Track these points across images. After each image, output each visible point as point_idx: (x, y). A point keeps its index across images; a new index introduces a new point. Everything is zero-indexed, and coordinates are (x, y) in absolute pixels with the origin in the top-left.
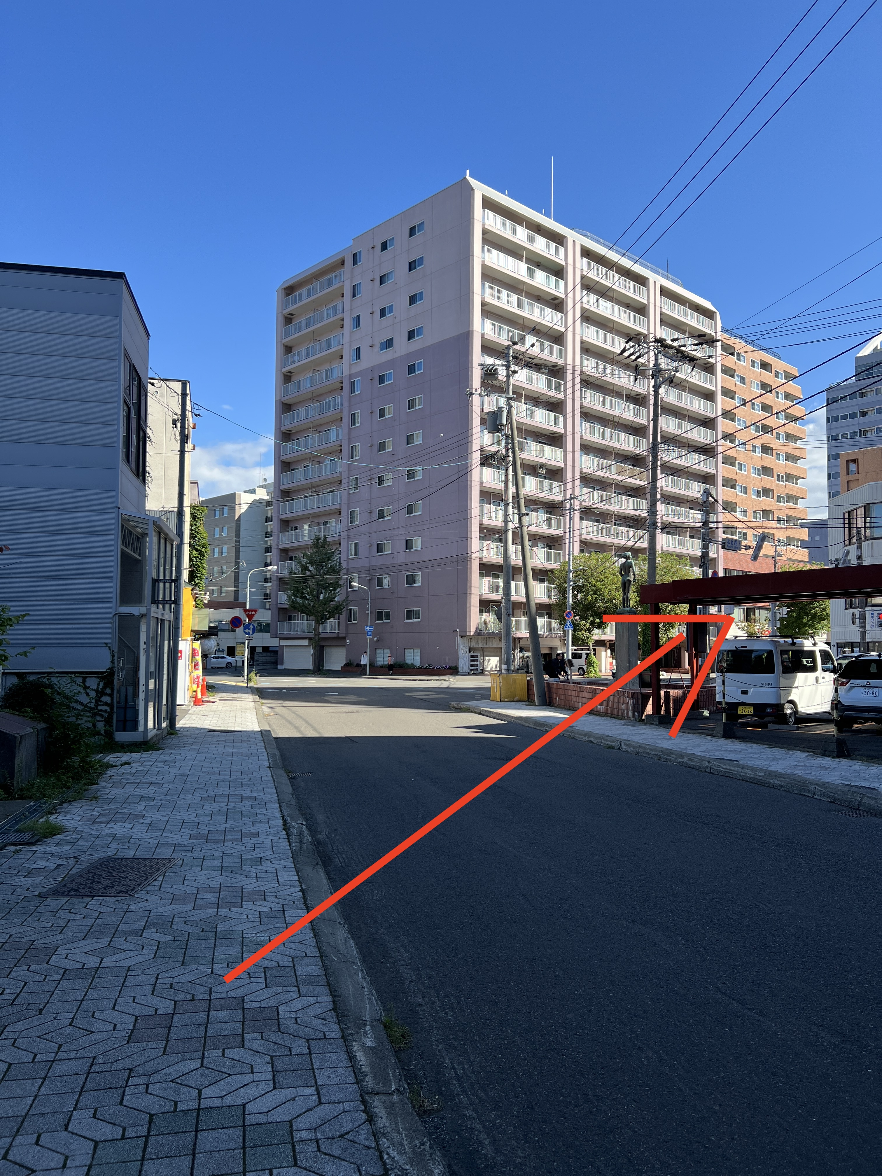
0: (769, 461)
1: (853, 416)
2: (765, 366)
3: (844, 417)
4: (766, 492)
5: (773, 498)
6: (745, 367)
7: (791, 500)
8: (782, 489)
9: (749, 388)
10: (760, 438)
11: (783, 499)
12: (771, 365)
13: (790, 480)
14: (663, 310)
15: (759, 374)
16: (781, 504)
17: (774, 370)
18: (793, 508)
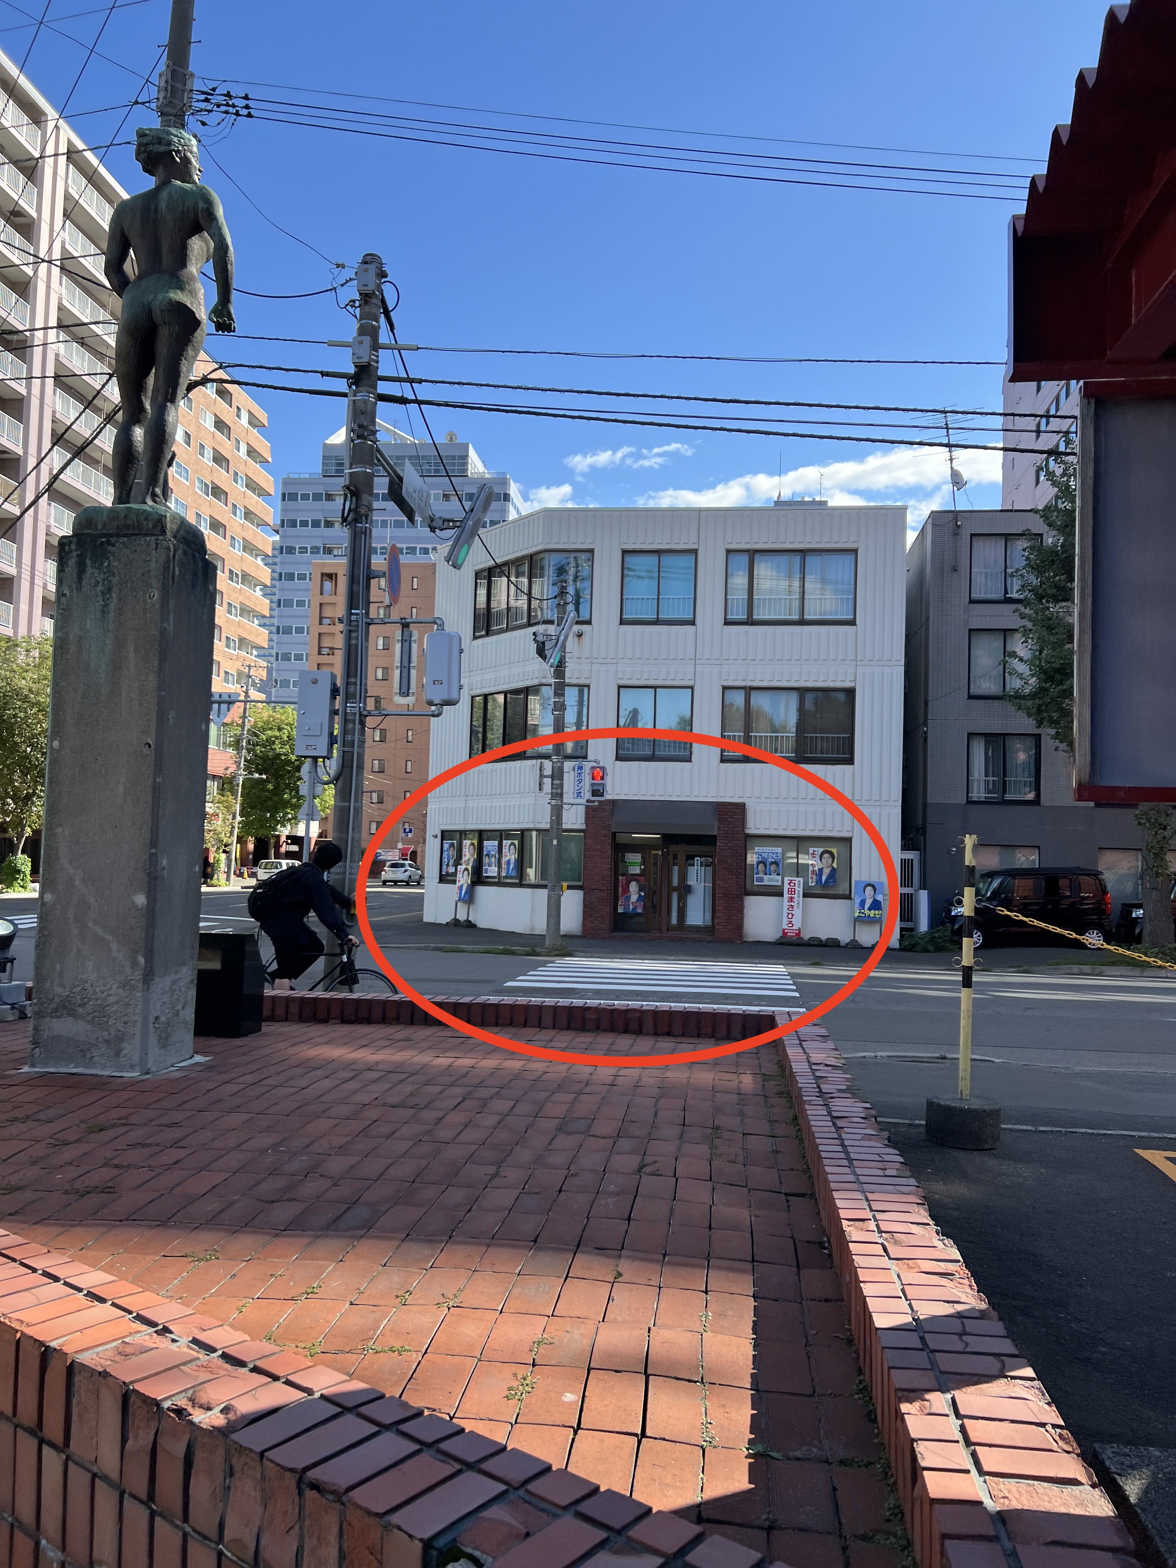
0: (219, 545)
1: (316, 524)
3: (304, 524)
5: (221, 605)
7: (245, 615)
8: (235, 595)
9: (198, 418)
10: (207, 504)
11: (236, 610)
12: (231, 394)
13: (246, 583)
14: (70, 190)
15: (213, 402)
16: (233, 617)
17: (234, 405)
18: (248, 627)
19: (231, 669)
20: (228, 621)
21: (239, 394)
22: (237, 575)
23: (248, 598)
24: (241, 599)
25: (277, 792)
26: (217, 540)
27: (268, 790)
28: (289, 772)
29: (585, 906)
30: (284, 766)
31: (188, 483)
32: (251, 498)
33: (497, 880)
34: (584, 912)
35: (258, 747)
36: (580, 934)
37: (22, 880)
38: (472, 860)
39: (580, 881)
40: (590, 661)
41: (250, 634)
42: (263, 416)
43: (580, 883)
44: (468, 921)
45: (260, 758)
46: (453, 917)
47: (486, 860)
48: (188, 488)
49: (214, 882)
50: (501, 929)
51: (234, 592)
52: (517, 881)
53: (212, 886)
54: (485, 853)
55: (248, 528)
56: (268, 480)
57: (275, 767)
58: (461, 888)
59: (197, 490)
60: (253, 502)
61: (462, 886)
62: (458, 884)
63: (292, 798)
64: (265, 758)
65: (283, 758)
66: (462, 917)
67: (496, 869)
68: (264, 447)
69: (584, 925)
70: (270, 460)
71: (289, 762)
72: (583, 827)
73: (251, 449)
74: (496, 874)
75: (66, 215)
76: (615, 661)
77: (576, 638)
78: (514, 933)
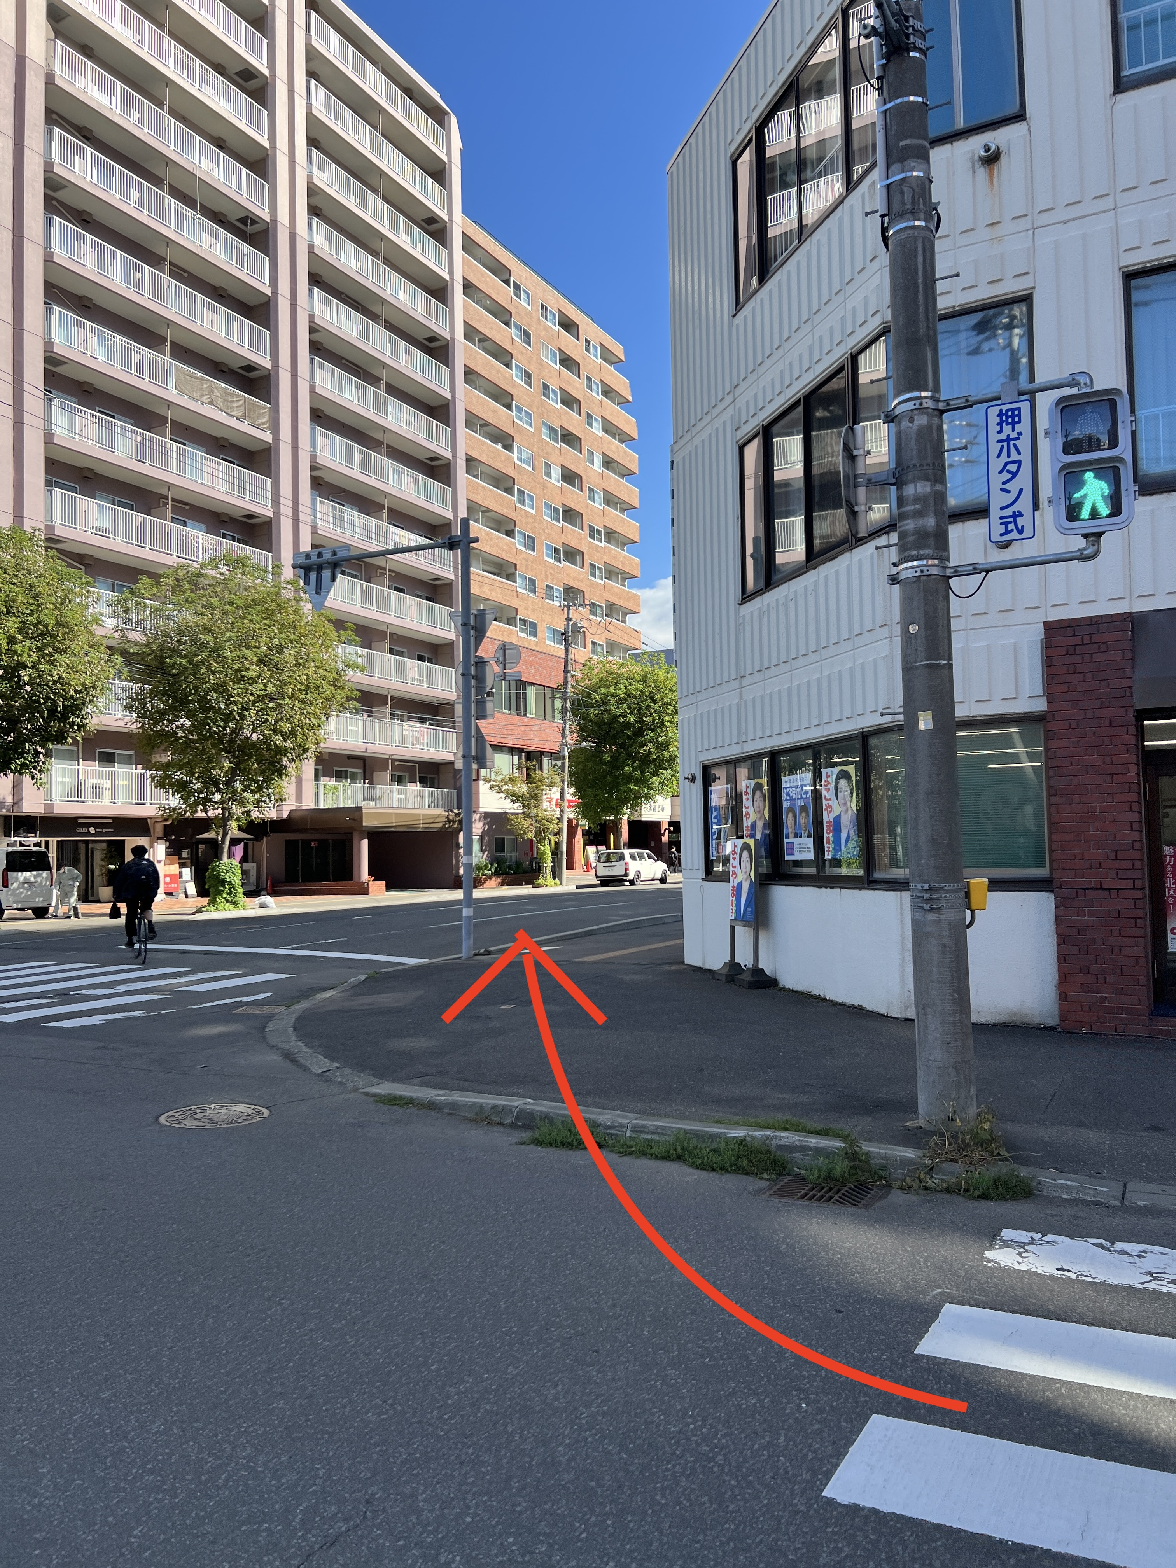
0: (575, 498)
2: (568, 325)
4: (572, 555)
5: (582, 567)
6: (529, 314)
7: (614, 578)
8: (598, 554)
9: (538, 355)
10: (558, 452)
11: (601, 572)
12: (578, 326)
13: (612, 542)
14: (314, 43)
15: (556, 335)
16: (598, 580)
17: (582, 337)
18: (616, 590)
19: (600, 639)
20: (592, 585)
21: (587, 324)
22: (599, 532)
23: (615, 558)
24: (606, 559)
25: (616, 763)
26: (572, 493)
27: (605, 764)
28: (629, 737)
29: (1063, 940)
30: (622, 731)
31: (532, 430)
32: (610, 443)
33: (812, 871)
34: (1062, 958)
35: (592, 710)
36: (1053, 1021)
37: (230, 893)
38: (760, 825)
39: (1040, 864)
40: (1025, 224)
41: (620, 598)
42: (619, 350)
43: (1042, 872)
44: (757, 971)
45: (596, 723)
46: (727, 959)
47: (788, 822)
48: (533, 435)
49: (541, 881)
50: (830, 996)
51: (598, 551)
52: (861, 873)
53: (539, 886)
54: (785, 805)
55: (609, 477)
56: (628, 422)
57: (613, 733)
58: (738, 889)
59: (544, 437)
60: (613, 447)
61: (740, 885)
62: (734, 882)
63: (634, 770)
64: (600, 724)
65: (621, 720)
66: (744, 958)
67: (810, 842)
68: (621, 384)
69: (1063, 996)
70: (630, 398)
71: (627, 725)
72: (1041, 706)
73: (607, 389)
74: (810, 856)
75: (311, 74)
76: (1108, 203)
77: (982, 172)
78: (860, 1009)
